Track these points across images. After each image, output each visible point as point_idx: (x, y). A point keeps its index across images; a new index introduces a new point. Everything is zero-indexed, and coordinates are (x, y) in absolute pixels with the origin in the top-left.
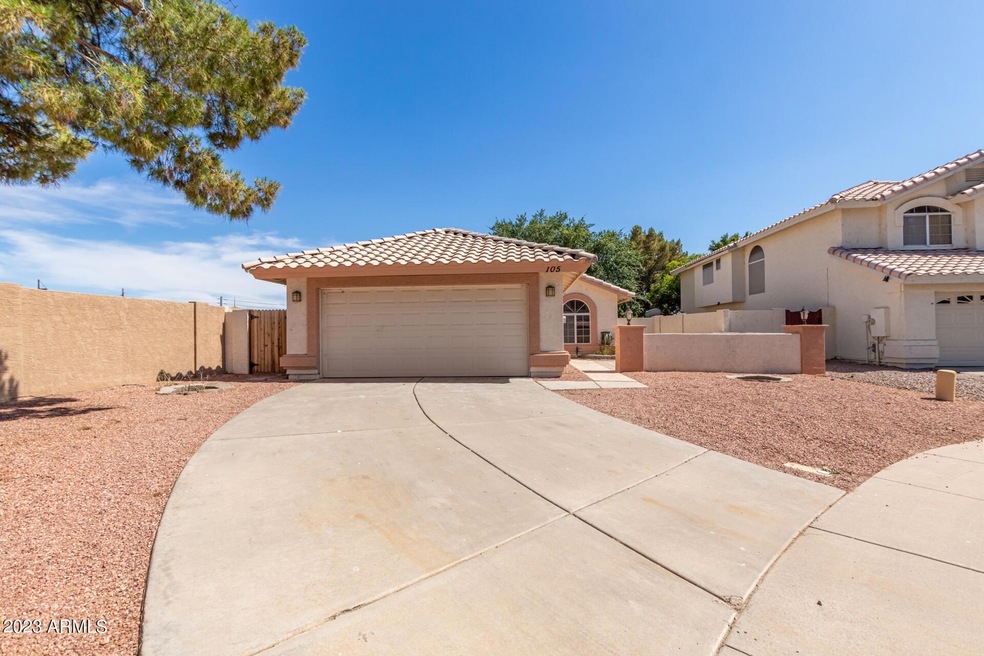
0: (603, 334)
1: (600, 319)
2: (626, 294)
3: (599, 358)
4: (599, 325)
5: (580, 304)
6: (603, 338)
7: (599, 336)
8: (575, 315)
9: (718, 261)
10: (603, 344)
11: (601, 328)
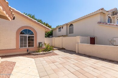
0: (39, 43)
1: (38, 37)
2: (48, 29)
3: (38, 55)
4: (38, 40)
5: (29, 31)
6: (39, 45)
7: (38, 44)
8: (27, 35)
9: (62, 27)
10: (39, 47)
11: (38, 41)
